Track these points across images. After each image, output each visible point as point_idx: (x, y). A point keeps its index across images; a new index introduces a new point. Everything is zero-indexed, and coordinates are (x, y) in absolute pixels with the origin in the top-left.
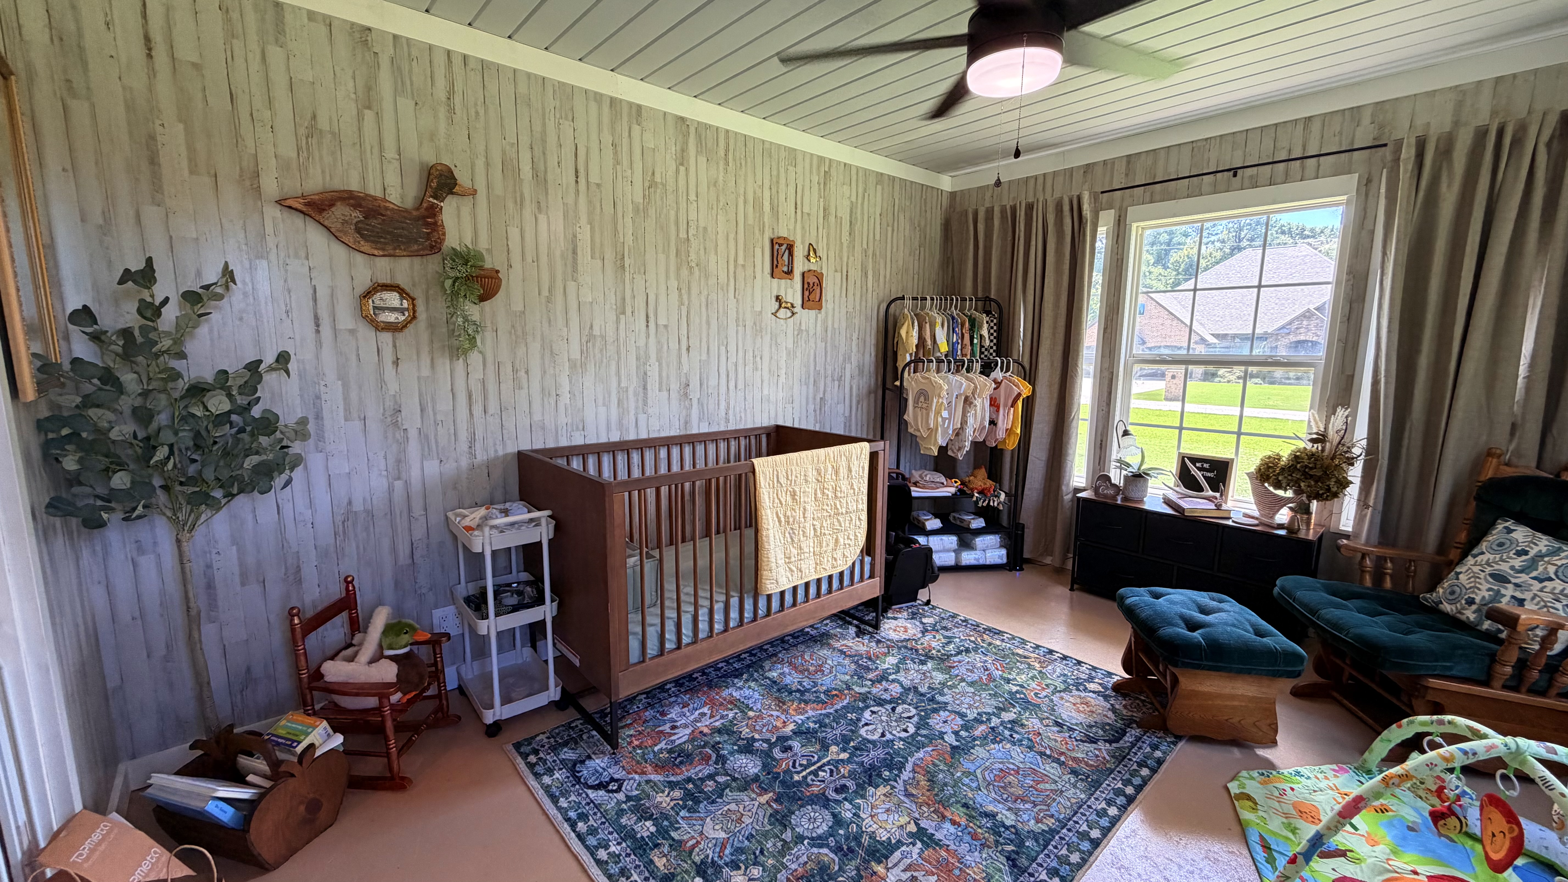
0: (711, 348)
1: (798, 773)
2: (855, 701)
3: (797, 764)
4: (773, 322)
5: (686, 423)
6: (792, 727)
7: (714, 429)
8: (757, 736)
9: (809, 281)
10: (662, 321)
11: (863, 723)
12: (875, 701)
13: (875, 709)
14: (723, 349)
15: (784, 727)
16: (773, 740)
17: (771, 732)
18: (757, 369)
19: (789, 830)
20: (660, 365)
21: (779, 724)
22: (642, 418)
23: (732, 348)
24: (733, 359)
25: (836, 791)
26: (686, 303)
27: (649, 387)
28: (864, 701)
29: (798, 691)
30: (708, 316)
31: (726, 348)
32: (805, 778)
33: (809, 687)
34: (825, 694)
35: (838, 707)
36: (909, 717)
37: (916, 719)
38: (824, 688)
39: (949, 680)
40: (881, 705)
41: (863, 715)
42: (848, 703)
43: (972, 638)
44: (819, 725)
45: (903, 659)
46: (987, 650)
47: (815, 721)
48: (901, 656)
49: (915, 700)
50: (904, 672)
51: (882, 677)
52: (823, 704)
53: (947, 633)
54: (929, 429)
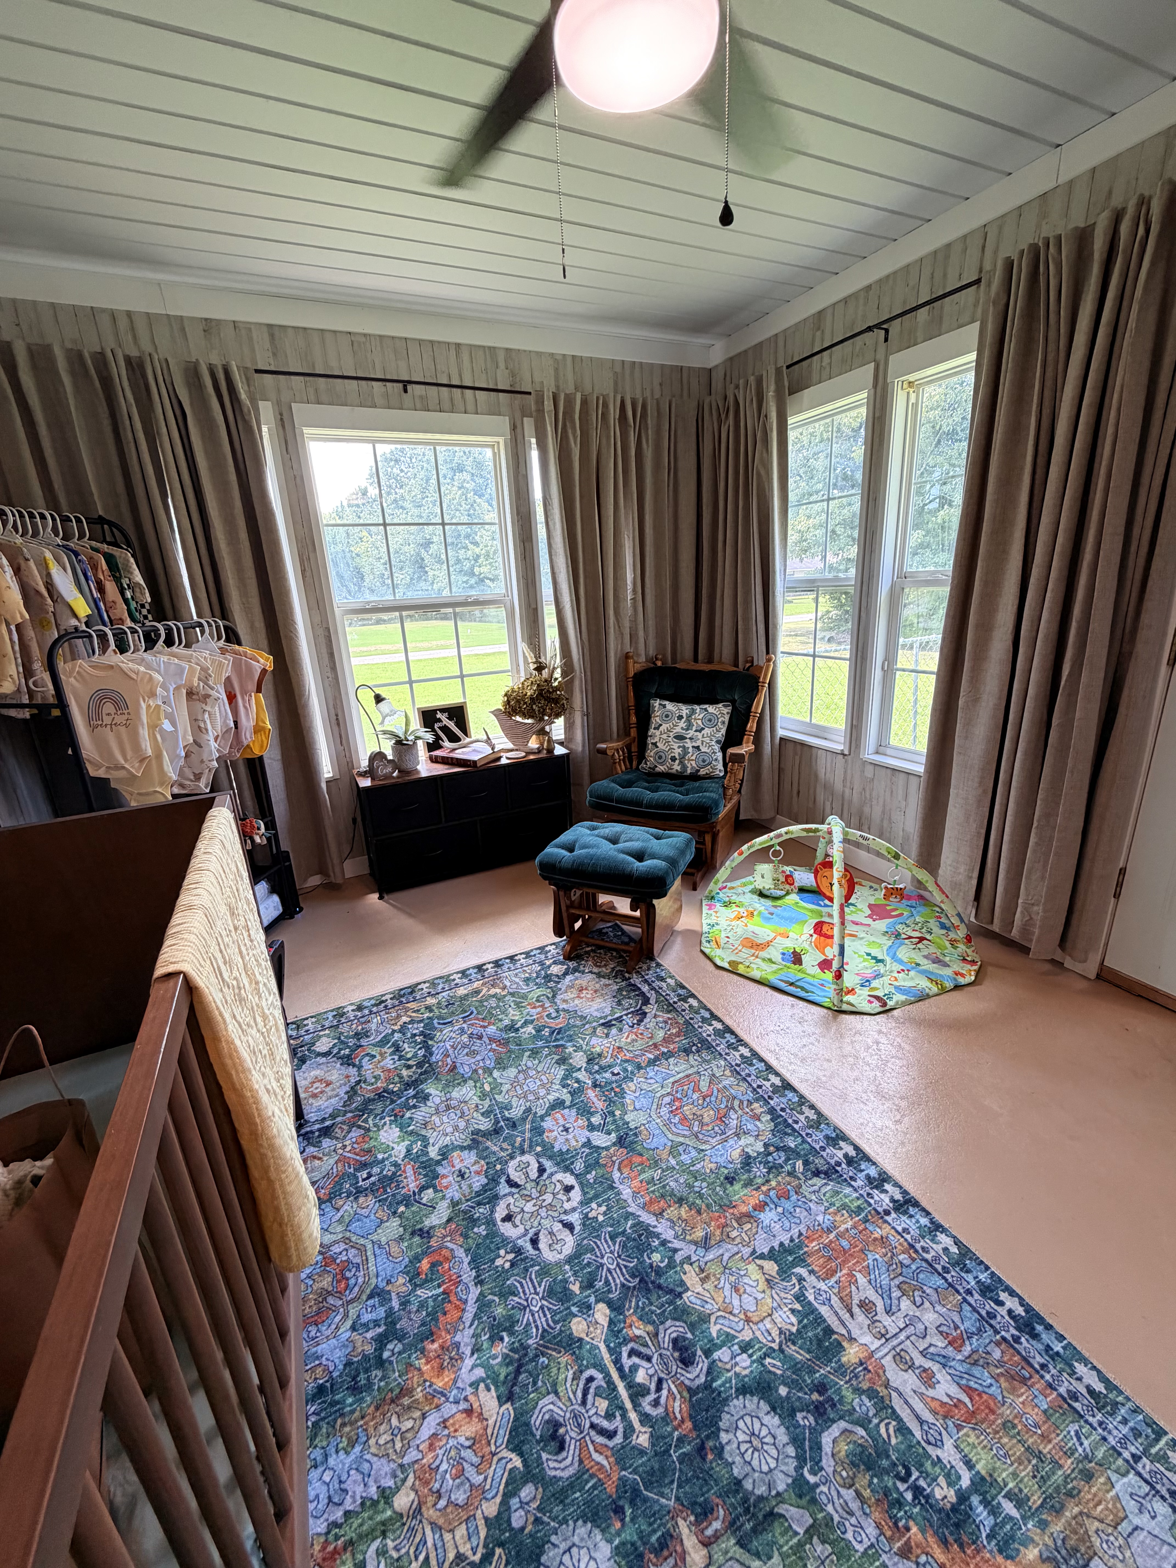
1: (629, 1430)
2: (466, 1237)
3: (605, 1424)
6: (488, 1400)
8: (491, 1509)
11: (528, 1246)
12: (479, 1204)
13: (500, 1212)
15: (482, 1418)
16: (517, 1462)
17: (484, 1461)
19: (781, 1509)
21: (470, 1429)
25: (687, 1361)
28: (473, 1222)
29: (381, 1341)
32: (645, 1418)
33: (381, 1312)
34: (421, 1286)
35: (468, 1275)
36: (541, 1170)
37: (547, 1164)
38: (401, 1280)
39: (478, 1085)
40: (494, 1199)
41: (507, 1238)
42: (467, 1251)
43: (405, 1019)
44: (504, 1334)
45: (397, 1118)
46: (439, 1018)
47: (490, 1338)
48: (387, 1119)
49: (505, 1145)
50: (431, 1131)
51: (425, 1167)
52: (450, 1302)
53: (374, 1038)
54: (142, 761)
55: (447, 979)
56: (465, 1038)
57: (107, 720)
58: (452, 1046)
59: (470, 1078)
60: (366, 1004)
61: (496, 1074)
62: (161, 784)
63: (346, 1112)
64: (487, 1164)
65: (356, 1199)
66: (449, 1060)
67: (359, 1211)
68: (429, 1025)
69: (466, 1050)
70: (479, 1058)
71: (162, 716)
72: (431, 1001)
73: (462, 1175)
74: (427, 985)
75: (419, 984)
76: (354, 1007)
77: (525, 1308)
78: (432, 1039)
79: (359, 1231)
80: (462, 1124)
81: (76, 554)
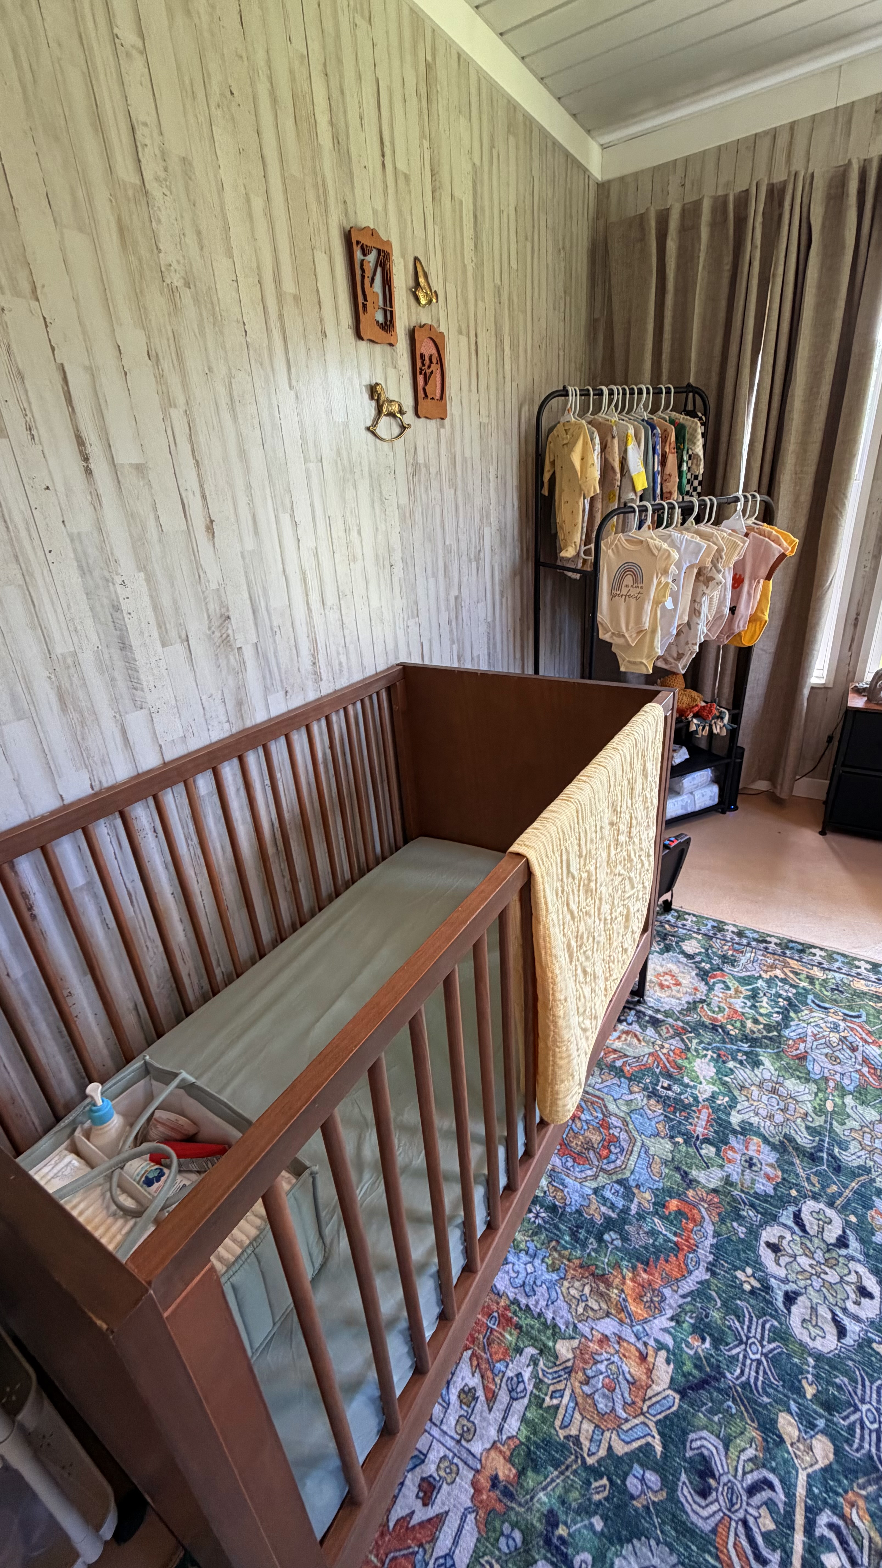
0: (261, 518)
4: (372, 449)
5: (240, 704)
6: (663, 1370)
7: (297, 701)
8: (618, 1446)
9: (423, 350)
10: (127, 455)
11: (780, 1295)
12: (753, 1207)
14: (285, 519)
15: (649, 1374)
16: (658, 1447)
18: (355, 559)
20: (150, 579)
21: (636, 1369)
22: (136, 721)
23: (303, 514)
24: (308, 542)
26: (181, 400)
27: (134, 640)
28: (737, 1215)
29: (609, 1224)
30: (239, 435)
31: (292, 516)
33: (620, 1203)
34: (661, 1218)
35: (705, 1253)
36: (842, 1242)
37: (854, 1244)
38: (648, 1195)
39: (820, 1095)
40: (771, 1218)
41: (761, 1264)
42: (717, 1234)
43: (778, 973)
44: (708, 1339)
45: (719, 1059)
46: (816, 996)
47: (693, 1325)
48: (710, 1053)
49: (814, 1179)
50: (744, 1098)
51: (720, 1125)
52: (676, 1256)
53: (737, 971)
54: (639, 633)
55: (851, 961)
56: (834, 1038)
57: (624, 591)
58: (815, 1035)
59: (815, 1081)
60: (748, 933)
61: (849, 1100)
62: (648, 657)
63: (678, 1019)
64: (784, 1179)
65: (649, 1097)
66: (802, 1046)
67: (646, 1108)
68: (802, 995)
69: (827, 1050)
70: (838, 1068)
71: (668, 592)
72: (817, 972)
73: (750, 1163)
74: (823, 954)
75: (815, 947)
76: (736, 930)
77: (741, 1342)
78: (796, 1012)
79: (637, 1122)
80: (779, 1118)
81: (653, 428)
